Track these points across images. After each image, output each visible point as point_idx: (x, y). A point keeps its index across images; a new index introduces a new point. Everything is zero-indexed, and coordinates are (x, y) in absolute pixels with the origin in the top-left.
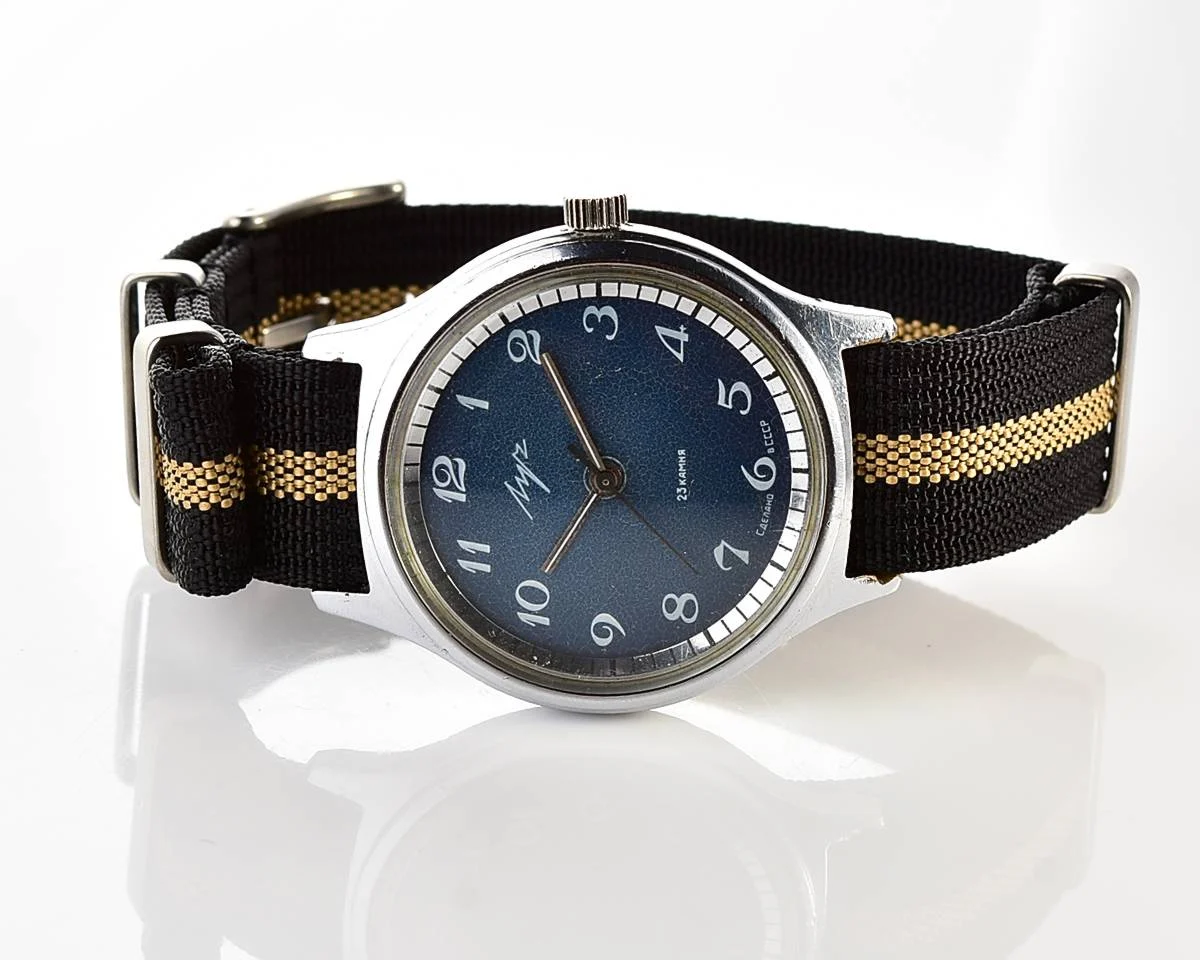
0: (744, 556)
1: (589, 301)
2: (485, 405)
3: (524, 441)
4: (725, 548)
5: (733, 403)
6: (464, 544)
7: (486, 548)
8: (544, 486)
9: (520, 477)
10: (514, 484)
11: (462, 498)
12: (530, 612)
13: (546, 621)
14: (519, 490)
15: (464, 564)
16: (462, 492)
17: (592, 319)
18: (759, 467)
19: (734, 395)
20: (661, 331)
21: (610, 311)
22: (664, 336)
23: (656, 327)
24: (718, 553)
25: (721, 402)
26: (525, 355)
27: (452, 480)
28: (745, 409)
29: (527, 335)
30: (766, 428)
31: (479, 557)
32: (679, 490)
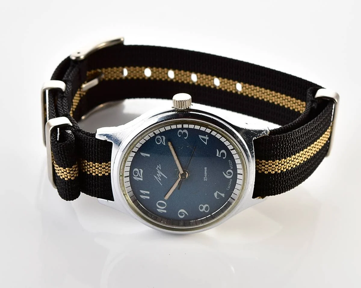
0: (223, 195)
1: (180, 129)
2: (149, 155)
3: (160, 165)
4: (217, 193)
5: (221, 156)
6: (142, 191)
7: (148, 193)
8: (165, 177)
9: (158, 174)
10: (157, 176)
11: (142, 179)
12: (160, 209)
13: (165, 211)
14: (158, 178)
15: (142, 196)
16: (141, 178)
17: (180, 133)
18: (228, 172)
19: (221, 153)
20: (200, 136)
21: (186, 131)
22: (201, 138)
23: (199, 136)
24: (216, 194)
25: (217, 155)
26: (160, 142)
27: (139, 175)
28: (224, 157)
29: (161, 137)
30: (230, 162)
31: (146, 195)
32: (204, 178)
